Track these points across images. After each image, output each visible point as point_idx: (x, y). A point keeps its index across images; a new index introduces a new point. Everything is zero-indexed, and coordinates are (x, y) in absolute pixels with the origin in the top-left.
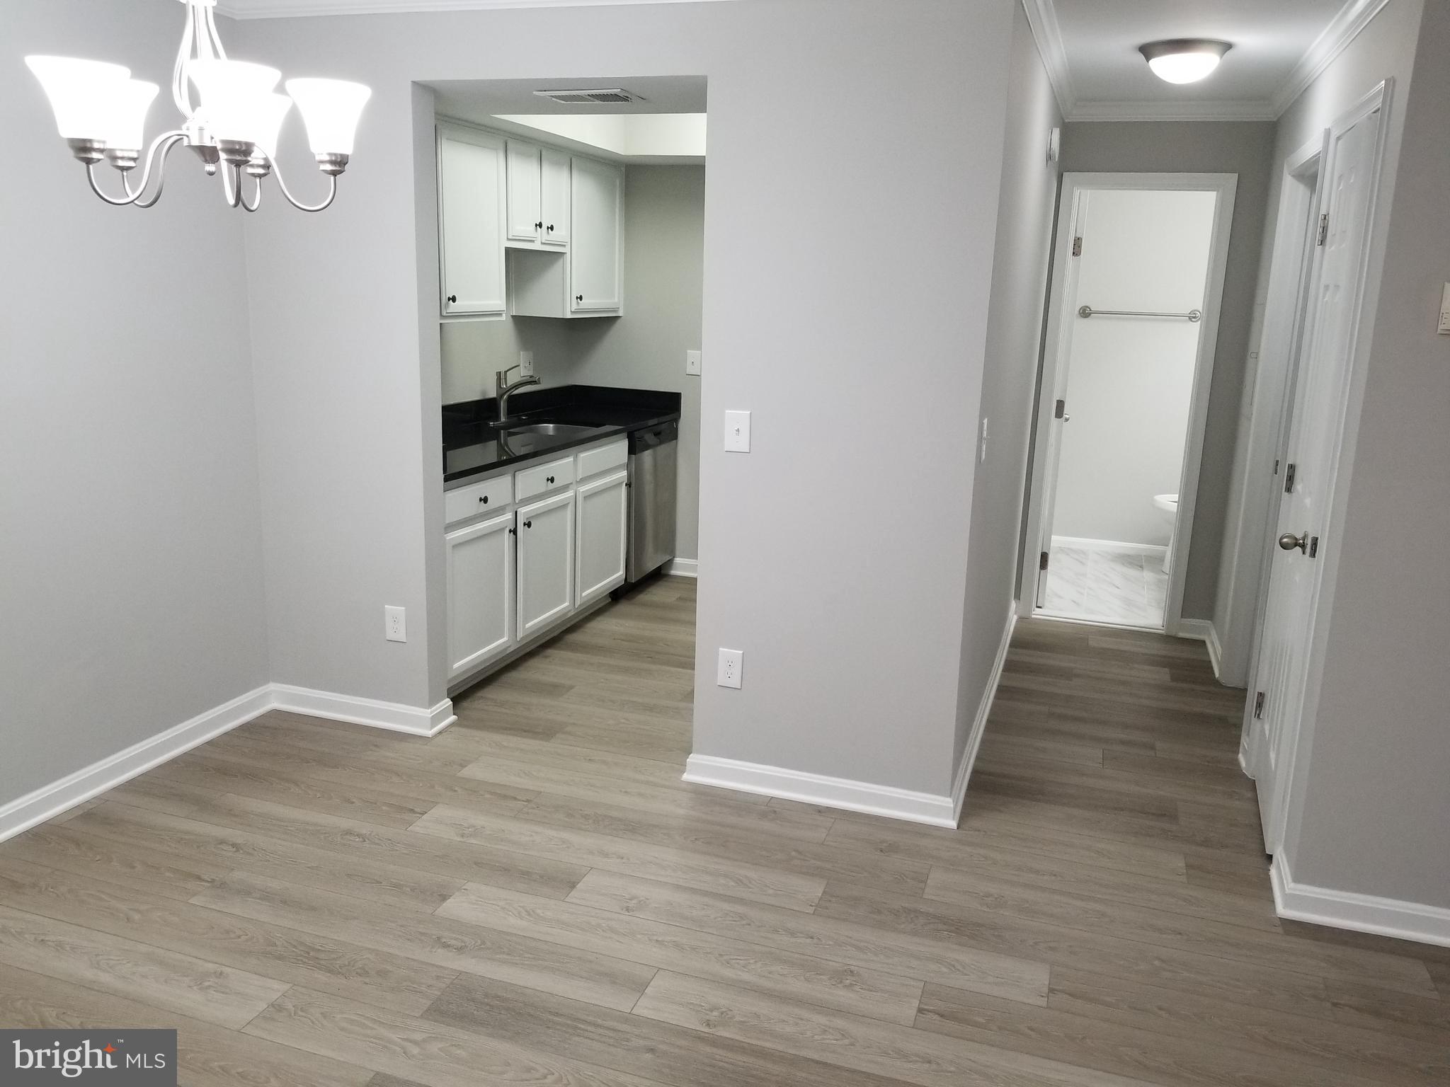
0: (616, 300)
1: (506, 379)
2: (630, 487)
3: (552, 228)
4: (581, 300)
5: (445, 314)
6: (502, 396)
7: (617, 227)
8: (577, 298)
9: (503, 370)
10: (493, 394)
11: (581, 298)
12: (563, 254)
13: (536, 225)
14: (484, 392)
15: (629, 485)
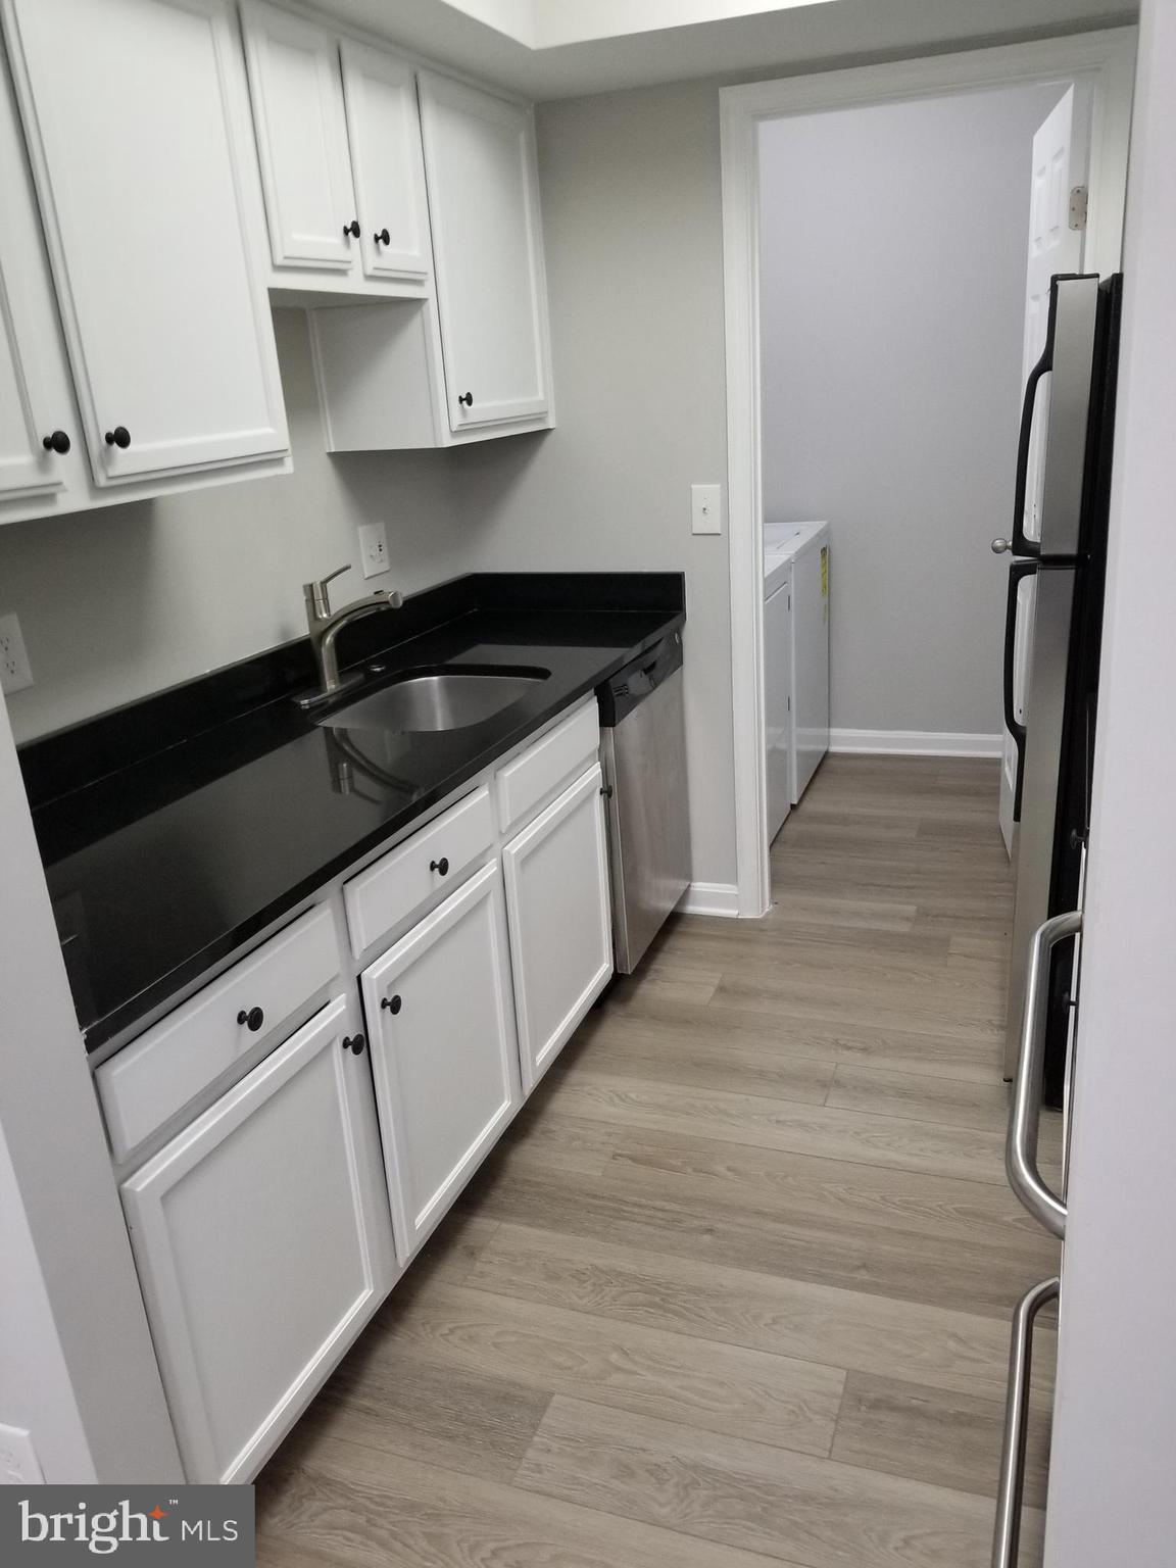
0: (541, 396)
1: (326, 599)
2: (610, 796)
3: (385, 237)
4: (470, 403)
5: (102, 481)
6: (322, 635)
7: (529, 236)
8: (461, 400)
9: (317, 579)
10: (302, 630)
11: (469, 399)
12: (417, 303)
13: (346, 231)
14: (284, 632)
15: (607, 792)
